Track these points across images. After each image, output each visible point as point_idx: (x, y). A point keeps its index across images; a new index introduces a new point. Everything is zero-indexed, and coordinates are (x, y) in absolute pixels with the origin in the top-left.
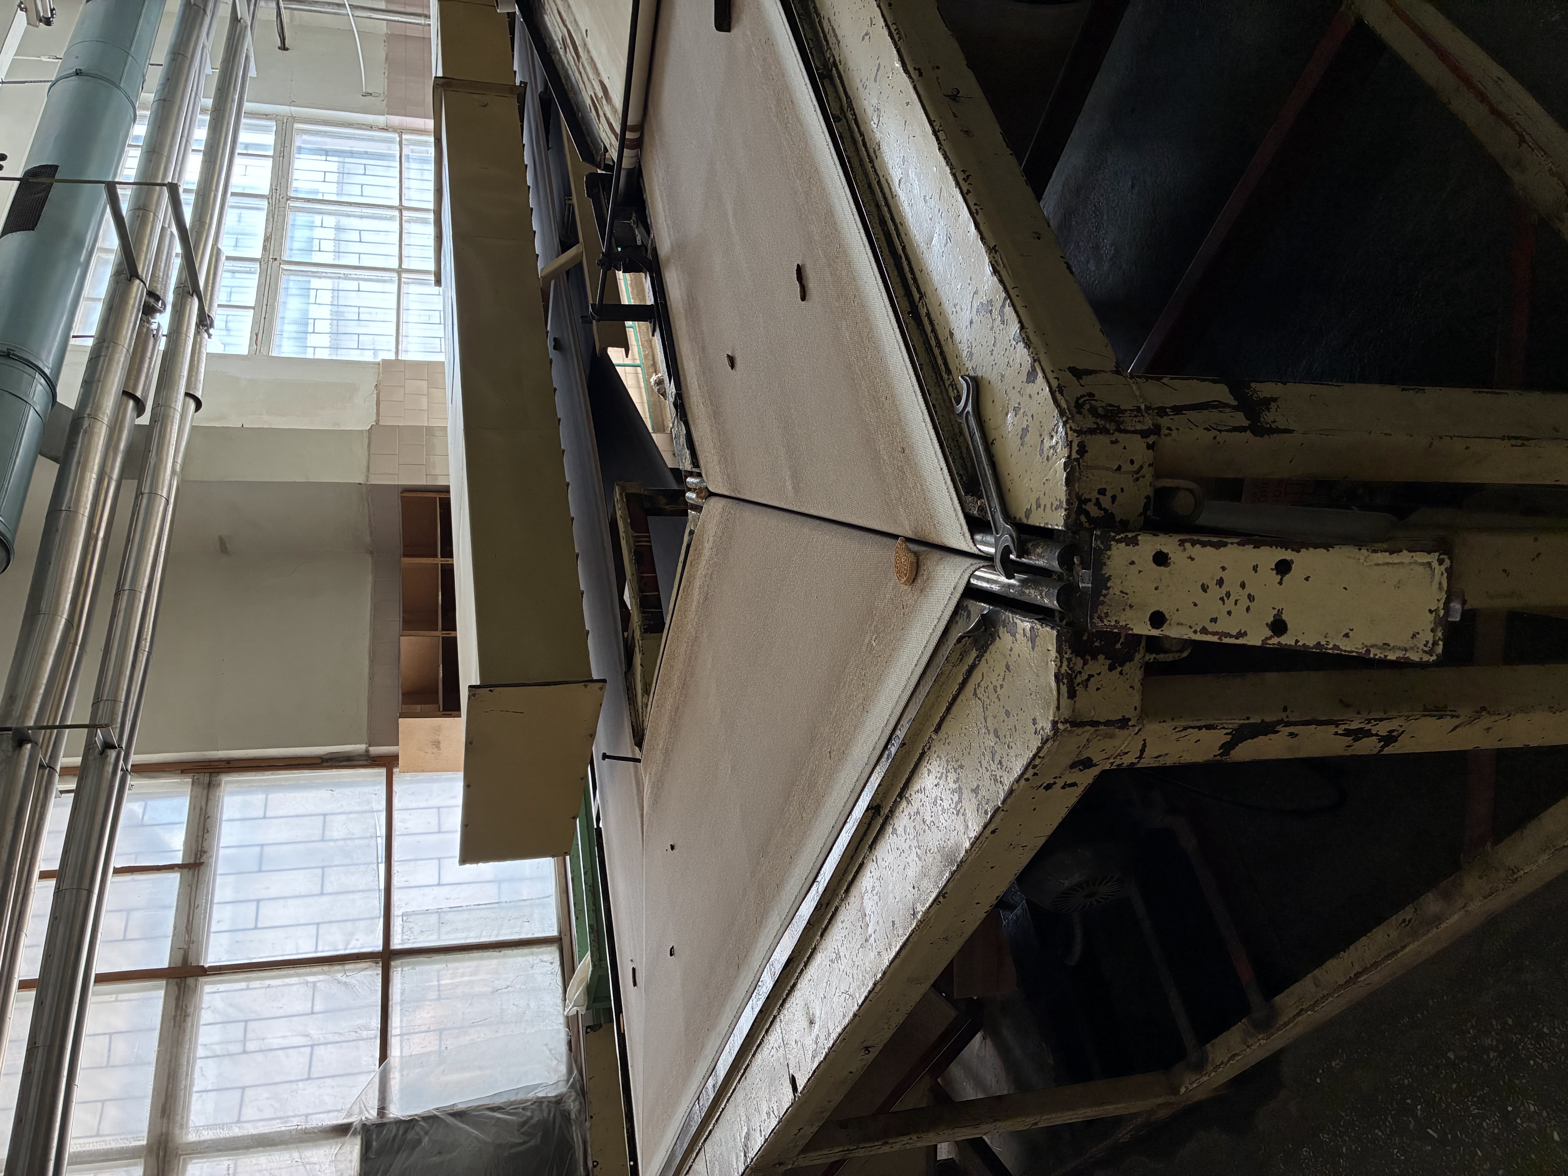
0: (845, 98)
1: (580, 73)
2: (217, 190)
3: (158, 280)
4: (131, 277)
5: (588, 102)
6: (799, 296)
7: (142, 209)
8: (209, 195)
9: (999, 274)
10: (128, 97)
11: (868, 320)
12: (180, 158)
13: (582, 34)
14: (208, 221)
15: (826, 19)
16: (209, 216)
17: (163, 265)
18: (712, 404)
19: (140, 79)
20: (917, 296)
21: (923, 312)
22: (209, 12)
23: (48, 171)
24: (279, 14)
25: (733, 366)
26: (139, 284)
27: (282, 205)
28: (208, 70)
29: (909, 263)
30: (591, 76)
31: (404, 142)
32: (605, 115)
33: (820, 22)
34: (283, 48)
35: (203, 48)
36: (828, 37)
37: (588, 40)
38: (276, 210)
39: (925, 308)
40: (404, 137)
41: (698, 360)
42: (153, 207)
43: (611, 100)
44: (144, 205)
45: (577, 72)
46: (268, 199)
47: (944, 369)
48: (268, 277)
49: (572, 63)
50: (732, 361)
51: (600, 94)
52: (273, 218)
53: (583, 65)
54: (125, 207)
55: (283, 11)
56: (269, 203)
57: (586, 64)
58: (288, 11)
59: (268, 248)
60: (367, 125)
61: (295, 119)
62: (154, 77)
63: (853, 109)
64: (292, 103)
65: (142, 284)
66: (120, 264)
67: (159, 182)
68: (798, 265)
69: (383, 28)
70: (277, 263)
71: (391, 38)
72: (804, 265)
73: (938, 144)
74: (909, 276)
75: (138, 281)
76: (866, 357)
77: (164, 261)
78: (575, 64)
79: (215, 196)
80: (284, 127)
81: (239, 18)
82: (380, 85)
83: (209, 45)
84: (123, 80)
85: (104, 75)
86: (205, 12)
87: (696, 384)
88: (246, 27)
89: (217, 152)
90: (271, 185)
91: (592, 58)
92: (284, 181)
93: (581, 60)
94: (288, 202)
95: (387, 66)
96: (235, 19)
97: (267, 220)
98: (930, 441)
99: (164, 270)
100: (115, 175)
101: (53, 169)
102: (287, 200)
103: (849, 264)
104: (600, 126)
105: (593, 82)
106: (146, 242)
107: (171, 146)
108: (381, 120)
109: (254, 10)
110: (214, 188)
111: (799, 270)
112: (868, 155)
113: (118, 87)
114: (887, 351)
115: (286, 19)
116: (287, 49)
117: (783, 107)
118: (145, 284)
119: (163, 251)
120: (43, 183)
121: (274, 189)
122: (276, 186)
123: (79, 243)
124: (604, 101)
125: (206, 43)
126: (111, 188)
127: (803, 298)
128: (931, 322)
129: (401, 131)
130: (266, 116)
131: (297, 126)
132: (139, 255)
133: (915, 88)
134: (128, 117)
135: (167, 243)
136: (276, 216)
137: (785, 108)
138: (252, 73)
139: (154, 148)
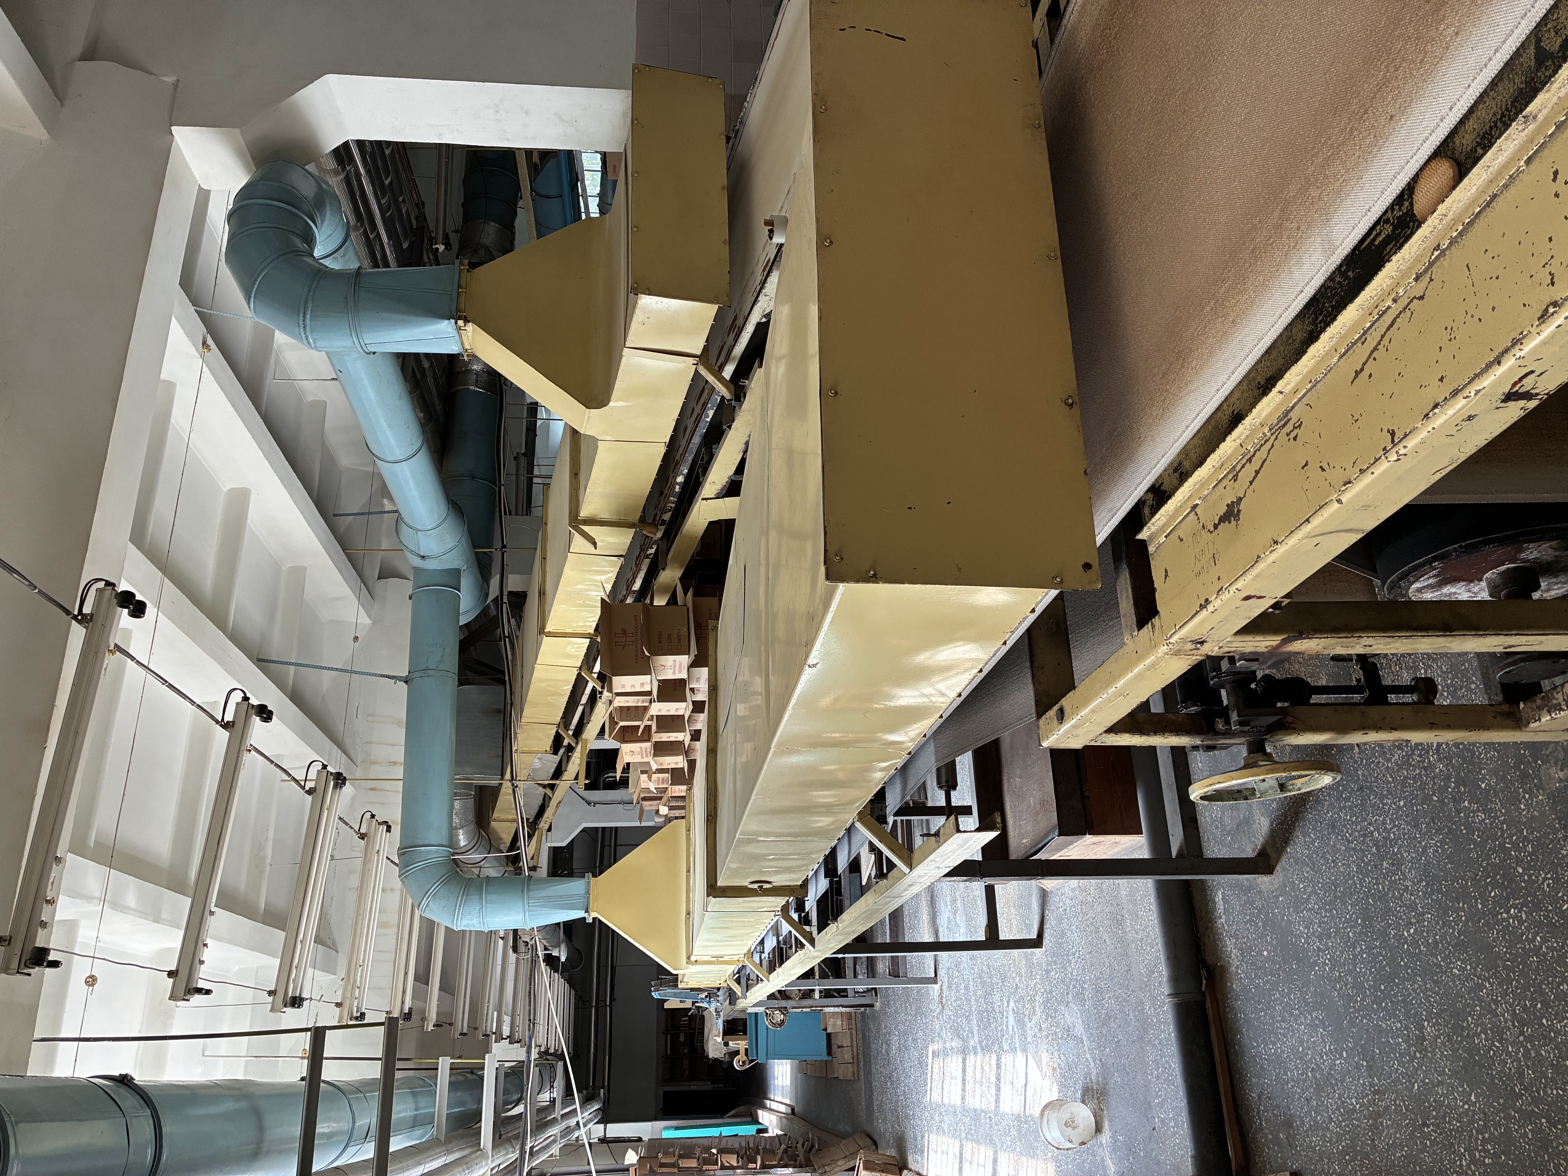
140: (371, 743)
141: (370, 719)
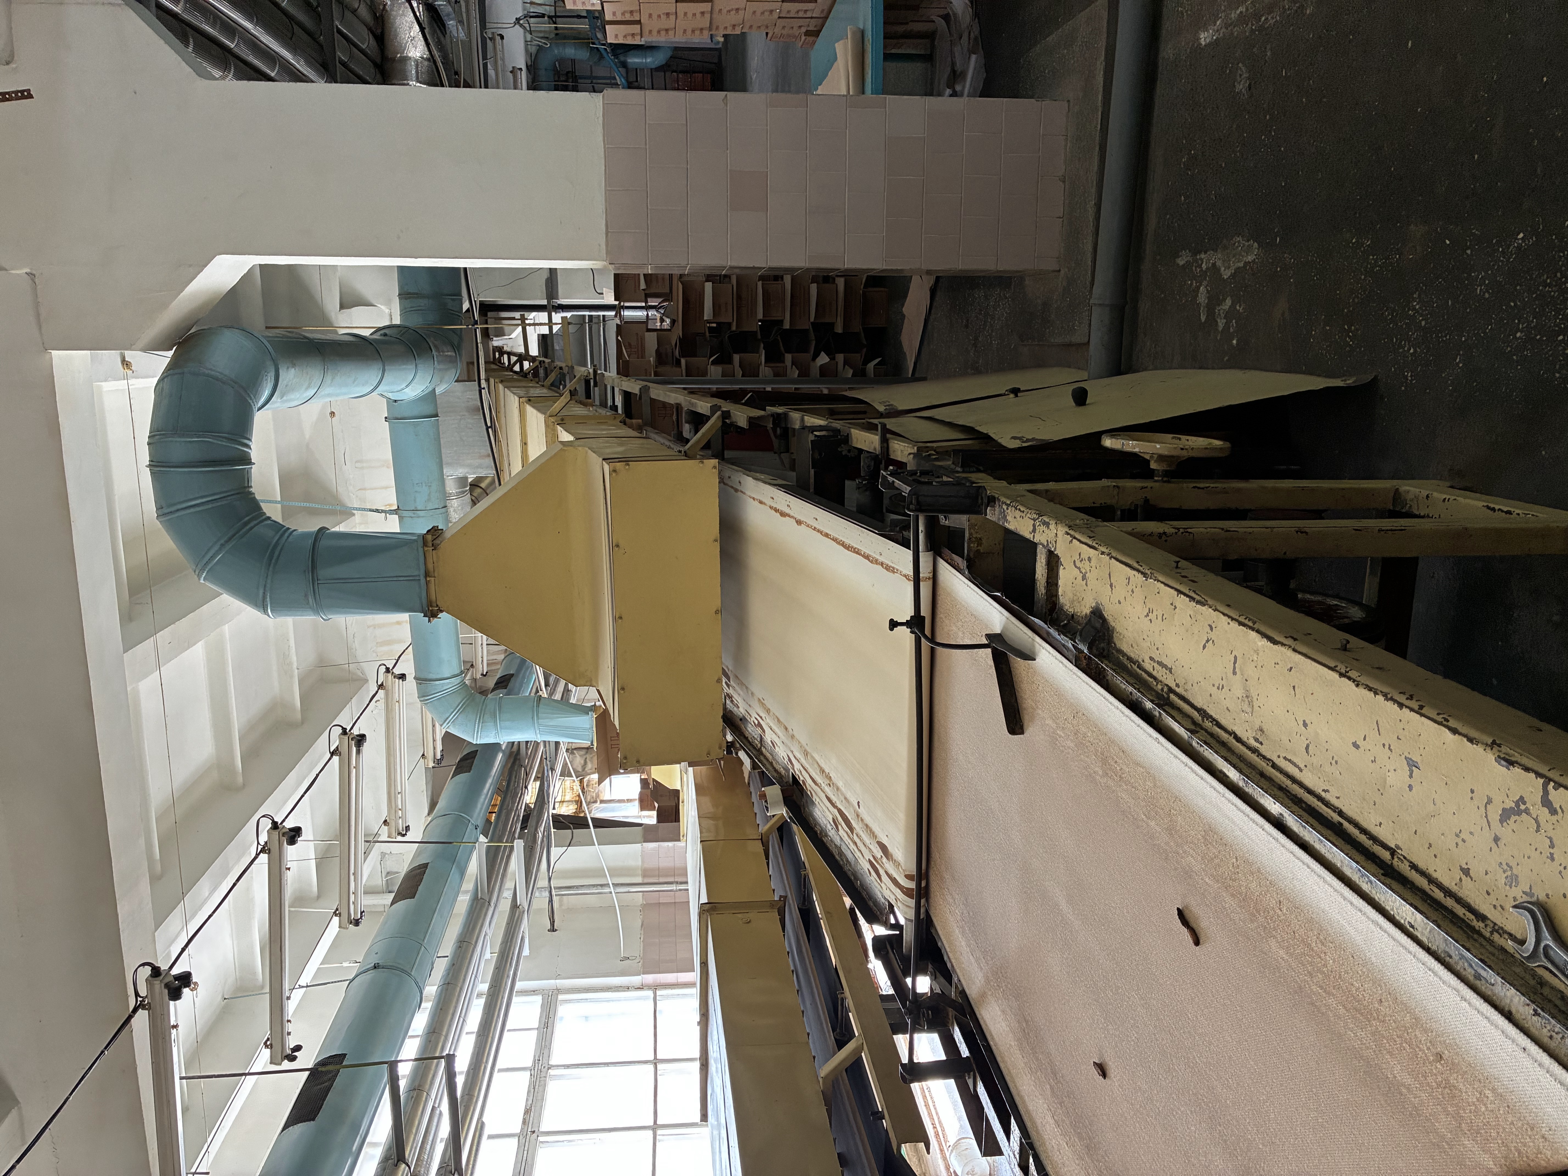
0: (1196, 713)
1: (855, 844)
2: (487, 1062)
3: (422, 1163)
4: (398, 1161)
5: (866, 866)
6: (1191, 941)
7: (419, 1086)
8: (480, 1067)
9: (1517, 763)
10: (417, 983)
11: (1311, 921)
12: (456, 1038)
13: (853, 806)
14: (476, 1094)
15: (1147, 660)
16: (478, 1088)
17: (428, 1147)
18: (1081, 1138)
19: (429, 967)
20: (1386, 855)
21: (1404, 868)
22: (492, 904)
23: (338, 1059)
24: (551, 901)
25: (1104, 1074)
26: (405, 1168)
27: (543, 1074)
28: (488, 955)
29: (1356, 825)
30: (867, 841)
31: (658, 998)
32: (886, 873)
33: (1140, 667)
34: (553, 929)
35: (485, 936)
36: (1155, 673)
37: (861, 811)
38: (538, 1081)
39: (1405, 862)
40: (659, 993)
41: (1049, 1092)
42: (427, 1087)
43: (892, 856)
44: (420, 1085)
45: (851, 844)
46: (531, 1070)
47: (1473, 917)
48: (526, 1152)
49: (846, 838)
50: (1102, 1070)
51: (879, 853)
52: (534, 1088)
53: (857, 835)
54: (403, 1084)
55: (555, 898)
56: (531, 1075)
57: (861, 833)
58: (558, 897)
59: (527, 1121)
60: (624, 987)
61: (559, 991)
62: (440, 967)
63: (1211, 717)
64: (558, 977)
65: (407, 1168)
66: (389, 1149)
67: (437, 1055)
68: (1178, 909)
69: (639, 899)
70: (535, 1135)
71: (646, 907)
72: (1187, 907)
73: (1354, 682)
74: (1362, 838)
75: (404, 1165)
76: (1325, 965)
77: (430, 1142)
78: (848, 836)
79: (485, 1068)
80: (549, 1000)
81: (518, 904)
82: (637, 950)
83: (490, 935)
84: (414, 969)
85: (400, 966)
86: (489, 903)
87: (1052, 1121)
88: (524, 911)
89: (491, 1025)
90: (535, 1056)
91: (867, 826)
92: (546, 1052)
93: (855, 832)
94: (550, 1071)
95: (642, 932)
96: (515, 906)
97: (529, 1092)
98: (1485, 1021)
99: (430, 1151)
100: (397, 1056)
101: (343, 1056)
102: (549, 1069)
103: (1257, 872)
104: (883, 885)
105: (871, 846)
106: (417, 1122)
107: (450, 1026)
108: (636, 980)
109: (531, 898)
110: (484, 1061)
111: (1180, 913)
112: (1249, 748)
113: (409, 975)
114: (1359, 939)
115: (556, 905)
116: (556, 930)
117: (1113, 763)
118: (410, 1168)
119: (430, 1132)
120: (332, 1071)
121: (536, 1061)
122: (539, 1057)
123: (355, 1128)
124: (884, 860)
125: (488, 931)
126: (393, 1066)
127: (1197, 942)
128: (1423, 874)
129: (655, 987)
130: (534, 992)
131: (561, 997)
132: (408, 1137)
133: (1295, 650)
134: (415, 1002)
135: (435, 1124)
136: (537, 1087)
137: (1116, 762)
138: (526, 952)
139: (435, 1029)
140: (365, 489)
141: (358, 465)
